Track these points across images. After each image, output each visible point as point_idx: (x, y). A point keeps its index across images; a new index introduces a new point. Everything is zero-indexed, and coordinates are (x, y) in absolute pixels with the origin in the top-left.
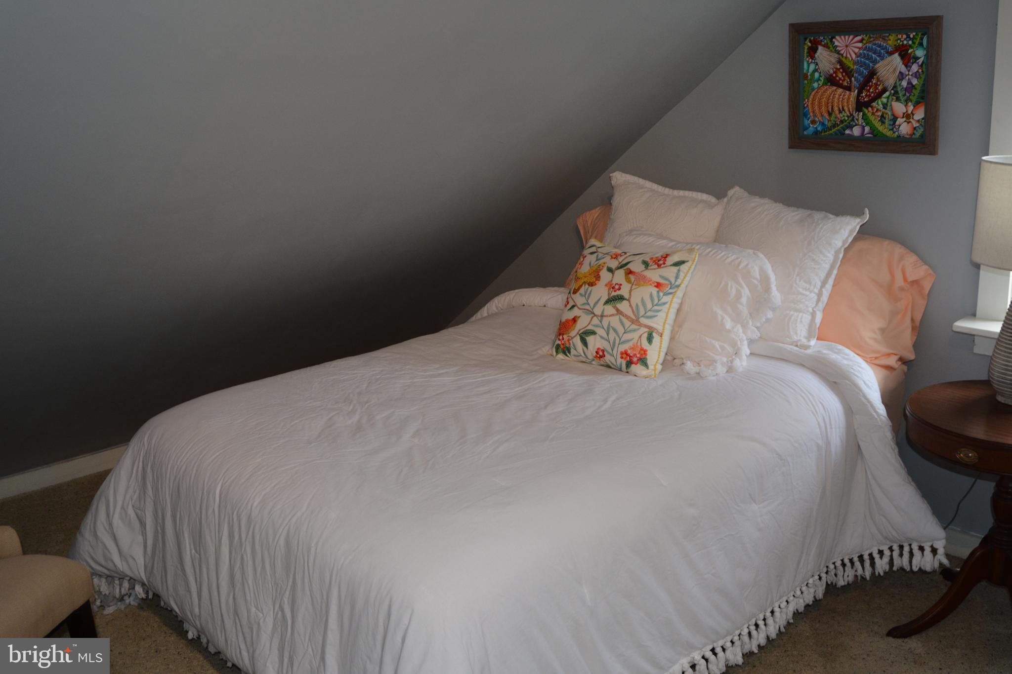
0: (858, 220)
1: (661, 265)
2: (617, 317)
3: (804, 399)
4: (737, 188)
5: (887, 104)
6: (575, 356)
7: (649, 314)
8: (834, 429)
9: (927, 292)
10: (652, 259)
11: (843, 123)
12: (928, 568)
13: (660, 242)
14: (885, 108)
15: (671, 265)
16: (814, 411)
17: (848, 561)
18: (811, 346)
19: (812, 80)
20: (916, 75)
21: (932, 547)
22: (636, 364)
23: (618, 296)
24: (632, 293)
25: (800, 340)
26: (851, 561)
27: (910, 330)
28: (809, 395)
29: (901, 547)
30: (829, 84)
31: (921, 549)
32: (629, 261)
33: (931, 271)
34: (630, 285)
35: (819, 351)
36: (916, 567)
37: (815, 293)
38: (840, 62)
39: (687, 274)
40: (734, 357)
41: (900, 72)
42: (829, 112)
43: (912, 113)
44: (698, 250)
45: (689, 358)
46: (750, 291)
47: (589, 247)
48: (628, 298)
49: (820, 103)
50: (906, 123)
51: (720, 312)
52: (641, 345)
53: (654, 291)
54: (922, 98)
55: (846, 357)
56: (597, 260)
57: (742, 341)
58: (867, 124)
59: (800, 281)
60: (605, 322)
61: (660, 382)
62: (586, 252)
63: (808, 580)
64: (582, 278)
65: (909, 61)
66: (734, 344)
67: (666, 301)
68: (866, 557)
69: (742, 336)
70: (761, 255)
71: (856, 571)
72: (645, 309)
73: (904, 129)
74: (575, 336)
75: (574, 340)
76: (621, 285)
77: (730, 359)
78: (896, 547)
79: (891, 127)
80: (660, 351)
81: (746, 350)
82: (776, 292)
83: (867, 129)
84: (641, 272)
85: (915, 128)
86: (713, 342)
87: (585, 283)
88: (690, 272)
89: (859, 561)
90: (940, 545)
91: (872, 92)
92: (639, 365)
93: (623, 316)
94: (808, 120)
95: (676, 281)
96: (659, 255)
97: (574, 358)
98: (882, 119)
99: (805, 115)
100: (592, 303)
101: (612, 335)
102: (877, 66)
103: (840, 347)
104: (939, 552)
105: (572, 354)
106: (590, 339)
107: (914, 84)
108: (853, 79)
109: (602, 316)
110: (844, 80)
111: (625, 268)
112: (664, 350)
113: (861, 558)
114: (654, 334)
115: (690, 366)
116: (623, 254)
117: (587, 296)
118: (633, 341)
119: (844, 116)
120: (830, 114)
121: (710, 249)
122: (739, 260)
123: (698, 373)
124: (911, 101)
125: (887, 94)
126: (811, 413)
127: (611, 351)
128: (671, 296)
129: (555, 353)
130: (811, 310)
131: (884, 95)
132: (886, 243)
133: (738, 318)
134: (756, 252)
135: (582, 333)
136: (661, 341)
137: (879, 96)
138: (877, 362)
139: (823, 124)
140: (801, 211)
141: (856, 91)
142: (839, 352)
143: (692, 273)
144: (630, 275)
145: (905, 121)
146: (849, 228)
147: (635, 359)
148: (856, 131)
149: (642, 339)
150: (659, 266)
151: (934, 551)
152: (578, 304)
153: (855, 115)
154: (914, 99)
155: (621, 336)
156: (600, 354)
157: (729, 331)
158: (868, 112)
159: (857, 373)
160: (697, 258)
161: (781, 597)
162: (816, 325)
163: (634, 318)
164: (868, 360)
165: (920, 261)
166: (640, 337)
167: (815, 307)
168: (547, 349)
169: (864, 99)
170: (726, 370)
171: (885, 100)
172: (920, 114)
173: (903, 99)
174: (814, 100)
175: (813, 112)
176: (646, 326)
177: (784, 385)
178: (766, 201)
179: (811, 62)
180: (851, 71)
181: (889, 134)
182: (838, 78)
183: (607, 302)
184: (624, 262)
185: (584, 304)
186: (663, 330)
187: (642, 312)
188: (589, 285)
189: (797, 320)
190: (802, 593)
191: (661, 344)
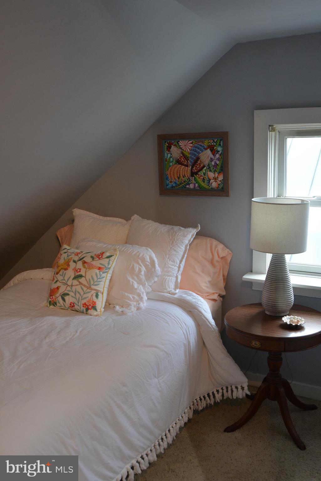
0: (195, 230)
1: (100, 258)
2: (80, 286)
3: (175, 321)
4: (136, 215)
5: (205, 173)
6: (59, 306)
7: (95, 283)
8: (191, 335)
9: (229, 262)
10: (95, 255)
11: (185, 182)
12: (241, 397)
13: (100, 245)
14: (204, 175)
15: (105, 258)
16: (181, 327)
17: (203, 397)
18: (177, 293)
19: (170, 162)
20: (218, 159)
21: (241, 386)
22: (91, 310)
23: (79, 275)
24: (86, 273)
25: (171, 290)
26: (204, 397)
27: (222, 281)
28: (177, 318)
29: (227, 388)
30: (178, 164)
31: (237, 388)
32: (84, 256)
33: (230, 252)
34: (85, 269)
35: (181, 296)
36: (235, 396)
37: (177, 267)
38: (182, 153)
39: (113, 262)
40: (140, 302)
41: (211, 158)
42: (178, 177)
43: (217, 177)
44: (118, 248)
45: (117, 304)
46: (146, 269)
47: (64, 250)
48: (84, 276)
49: (173, 173)
50: (215, 182)
51: (131, 280)
52: (93, 300)
53: (98, 271)
54: (222, 170)
55: (194, 297)
56: (67, 257)
57: (143, 293)
58: (197, 183)
59: (169, 261)
60: (74, 288)
61: (104, 318)
62: (62, 252)
63: (185, 410)
64: (60, 266)
65: (215, 153)
66: (139, 295)
67: (104, 276)
68: (211, 394)
69: (143, 291)
70: (149, 249)
71: (207, 401)
72: (94, 281)
73: (214, 185)
74: (58, 297)
75: (58, 298)
76: (80, 269)
77: (138, 303)
78: (224, 388)
79: (208, 184)
80: (102, 302)
81: (145, 298)
82: (158, 268)
83: (197, 185)
84: (91, 262)
85: (219, 184)
86: (129, 295)
87: (62, 269)
88: (115, 260)
89: (208, 396)
90: (245, 386)
91: (198, 167)
92: (92, 310)
93: (83, 285)
94: (168, 181)
95: (108, 266)
96: (99, 252)
97: (59, 307)
98: (204, 180)
99: (167, 179)
100: (66, 278)
101: (78, 295)
102: (200, 155)
103: (191, 292)
104: (245, 388)
105: (57, 305)
106: (66, 298)
107: (217, 163)
108: (189, 161)
109: (72, 286)
110: (185, 162)
111: (82, 260)
112: (104, 300)
113: (208, 395)
114: (99, 293)
115: (118, 308)
116: (81, 253)
117: (63, 275)
118: (88, 298)
119: (185, 179)
120: (179, 178)
121: (124, 248)
122: (139, 253)
123: (122, 312)
124: (217, 172)
125: (205, 168)
126: (179, 328)
127: (77, 303)
128: (106, 273)
129: (49, 305)
130: (175, 275)
131: (204, 169)
132: (209, 239)
133: (140, 282)
134: (147, 248)
135: (62, 295)
136: (103, 297)
137: (202, 169)
138: (208, 297)
139: (176, 183)
140: (168, 226)
141: (191, 167)
142: (190, 295)
143: (116, 261)
144: (85, 264)
145: (214, 181)
146: (191, 234)
147: (90, 307)
148: (192, 186)
149: (93, 296)
150: (99, 259)
151: (243, 388)
152: (59, 280)
153: (191, 178)
154: (218, 170)
155: (82, 295)
156: (72, 305)
157: (136, 289)
158: (197, 177)
159: (200, 306)
160: (118, 254)
161: (172, 422)
162: (178, 282)
163: (88, 286)
164: (204, 297)
165: (225, 247)
166: (92, 295)
167: (177, 274)
168: (45, 303)
169: (194, 171)
170: (136, 309)
171: (204, 171)
172: (221, 178)
173: (213, 171)
174: (170, 171)
175: (171, 177)
176: (95, 290)
177: (165, 315)
178: (150, 221)
179: (169, 153)
180: (187, 158)
181: (207, 187)
182: (182, 161)
183: (74, 279)
184: (81, 257)
185: (62, 280)
186: (103, 291)
187: (92, 282)
188: (64, 270)
189: (169, 281)
190: (182, 417)
191: (103, 298)
